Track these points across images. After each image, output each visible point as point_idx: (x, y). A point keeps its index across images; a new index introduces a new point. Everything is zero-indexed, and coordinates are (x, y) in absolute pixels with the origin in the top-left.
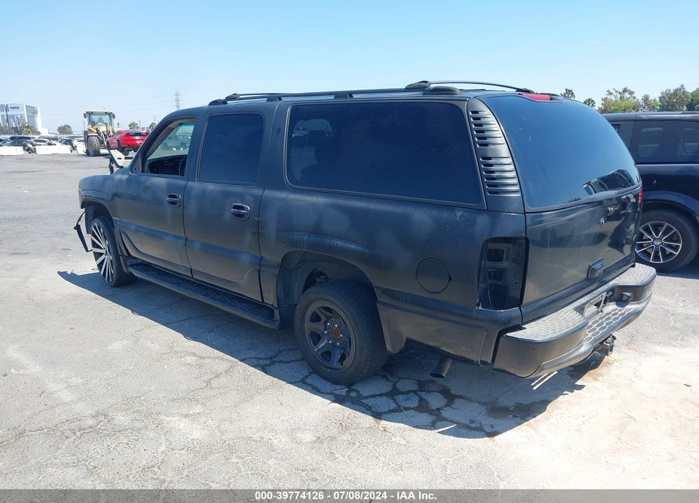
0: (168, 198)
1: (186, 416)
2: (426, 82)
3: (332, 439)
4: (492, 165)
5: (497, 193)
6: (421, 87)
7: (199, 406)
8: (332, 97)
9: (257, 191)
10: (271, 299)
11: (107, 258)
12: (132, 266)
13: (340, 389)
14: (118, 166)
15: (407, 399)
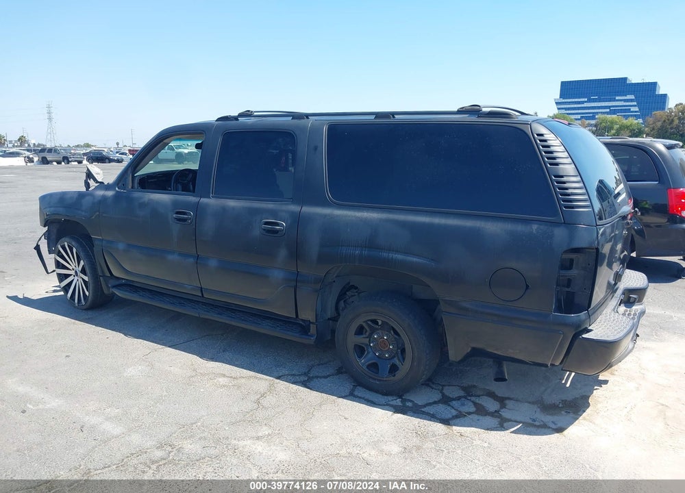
0: (174, 215)
1: (258, 438)
2: (479, 106)
3: (418, 448)
4: (564, 183)
5: (573, 207)
6: (474, 110)
7: (265, 428)
8: (373, 117)
9: (295, 208)
10: (307, 315)
11: (78, 281)
12: (114, 287)
13: (392, 400)
14: (97, 182)
15: (463, 405)
